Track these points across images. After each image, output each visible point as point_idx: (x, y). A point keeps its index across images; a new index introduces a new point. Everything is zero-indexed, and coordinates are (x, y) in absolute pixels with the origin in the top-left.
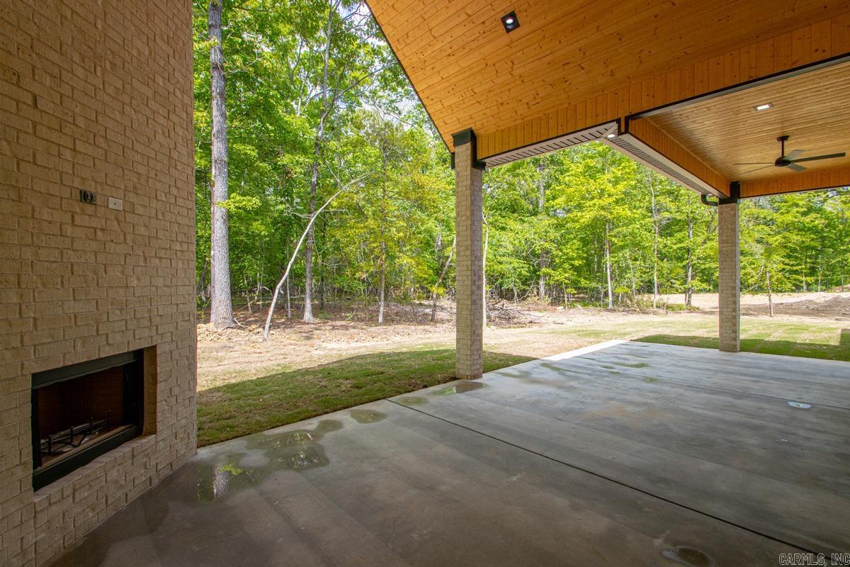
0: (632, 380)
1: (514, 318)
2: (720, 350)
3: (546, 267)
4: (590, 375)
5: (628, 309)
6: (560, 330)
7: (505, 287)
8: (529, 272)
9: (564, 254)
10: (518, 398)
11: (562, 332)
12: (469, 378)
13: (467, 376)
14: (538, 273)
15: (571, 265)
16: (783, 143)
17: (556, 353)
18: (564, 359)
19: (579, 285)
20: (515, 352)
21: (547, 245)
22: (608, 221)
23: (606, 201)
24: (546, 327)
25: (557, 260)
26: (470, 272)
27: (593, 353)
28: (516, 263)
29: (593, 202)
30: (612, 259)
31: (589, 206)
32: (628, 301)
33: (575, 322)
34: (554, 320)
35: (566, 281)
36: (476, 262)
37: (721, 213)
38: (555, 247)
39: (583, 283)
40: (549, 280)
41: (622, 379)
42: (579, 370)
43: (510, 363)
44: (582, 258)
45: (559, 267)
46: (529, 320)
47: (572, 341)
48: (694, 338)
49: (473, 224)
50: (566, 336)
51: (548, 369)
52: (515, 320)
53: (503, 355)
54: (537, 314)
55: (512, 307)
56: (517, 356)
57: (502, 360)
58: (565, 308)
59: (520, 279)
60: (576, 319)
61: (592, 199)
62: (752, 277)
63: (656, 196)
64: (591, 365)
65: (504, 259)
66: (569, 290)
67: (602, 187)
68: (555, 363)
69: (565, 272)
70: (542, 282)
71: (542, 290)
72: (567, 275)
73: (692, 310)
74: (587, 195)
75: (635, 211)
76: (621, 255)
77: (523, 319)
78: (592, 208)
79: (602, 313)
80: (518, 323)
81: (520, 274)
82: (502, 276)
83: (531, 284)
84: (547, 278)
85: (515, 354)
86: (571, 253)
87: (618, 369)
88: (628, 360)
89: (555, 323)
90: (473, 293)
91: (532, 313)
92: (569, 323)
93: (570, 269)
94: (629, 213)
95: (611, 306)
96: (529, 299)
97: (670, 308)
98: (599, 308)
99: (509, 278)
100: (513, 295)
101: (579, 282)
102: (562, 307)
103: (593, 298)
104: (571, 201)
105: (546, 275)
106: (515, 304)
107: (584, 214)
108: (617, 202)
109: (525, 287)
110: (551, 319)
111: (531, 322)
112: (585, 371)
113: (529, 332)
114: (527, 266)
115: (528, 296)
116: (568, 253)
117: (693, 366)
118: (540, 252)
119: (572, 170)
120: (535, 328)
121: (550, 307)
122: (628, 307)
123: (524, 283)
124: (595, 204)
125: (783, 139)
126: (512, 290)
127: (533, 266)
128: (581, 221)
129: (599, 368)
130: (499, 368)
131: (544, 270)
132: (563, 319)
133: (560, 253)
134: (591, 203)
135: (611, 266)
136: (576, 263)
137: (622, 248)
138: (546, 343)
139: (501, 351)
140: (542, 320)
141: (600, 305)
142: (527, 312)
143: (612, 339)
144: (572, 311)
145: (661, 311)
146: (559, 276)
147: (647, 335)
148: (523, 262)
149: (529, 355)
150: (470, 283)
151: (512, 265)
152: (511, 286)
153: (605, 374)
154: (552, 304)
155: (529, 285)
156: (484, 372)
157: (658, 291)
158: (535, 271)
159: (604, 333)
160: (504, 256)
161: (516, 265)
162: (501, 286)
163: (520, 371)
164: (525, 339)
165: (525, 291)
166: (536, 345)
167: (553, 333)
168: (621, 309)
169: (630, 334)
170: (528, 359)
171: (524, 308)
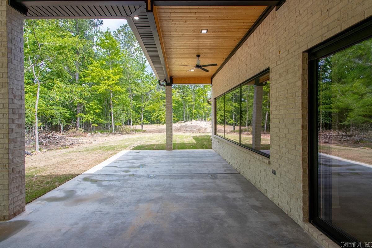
0: (142, 178)
1: (61, 142)
2: (167, 150)
3: (80, 113)
4: (118, 180)
5: (122, 133)
6: (92, 148)
7: (54, 123)
8: (70, 115)
9: (91, 106)
10: (64, 231)
11: (93, 149)
12: (7, 218)
13: (4, 217)
14: (76, 116)
15: (95, 112)
16: (198, 58)
17: (92, 166)
18: (98, 171)
19: (99, 122)
20: (61, 171)
21: (81, 101)
22: (111, 92)
23: (111, 82)
24: (82, 146)
25: (87, 109)
26: (7, 110)
27: (115, 162)
28: (62, 110)
29: (105, 82)
30: (114, 110)
31: (103, 84)
32: (121, 129)
33: (98, 141)
34: (86, 141)
35: (92, 120)
36: (16, 101)
37: (166, 89)
38: (86, 102)
39: (101, 121)
40: (82, 119)
41: (137, 179)
42: (111, 178)
43: (57, 184)
44: (100, 109)
45: (88, 113)
46: (71, 142)
47: (101, 155)
48: (154, 145)
49: (10, 62)
50: (96, 152)
51: (88, 183)
52: (62, 144)
53: (50, 176)
54: (76, 138)
55: (59, 135)
56: (62, 175)
57: (49, 182)
58: (91, 134)
59: (65, 119)
60: (98, 140)
61: (105, 80)
62: (163, 118)
63: (131, 84)
64: (116, 172)
65: (54, 107)
66: (93, 125)
67: (109, 76)
68: (92, 175)
69: (92, 116)
70: (78, 121)
71: (78, 124)
72: (92, 117)
73: (144, 131)
74: (102, 78)
75: (123, 89)
76: (118, 108)
77: (67, 142)
78: (105, 85)
79: (110, 135)
80: (63, 145)
81: (65, 116)
82: (52, 117)
83: (71, 122)
84: (81, 119)
85: (61, 173)
86: (94, 106)
87: (132, 171)
88: (133, 163)
89: (87, 143)
90: (10, 131)
91: (72, 138)
92: (95, 142)
93: (94, 114)
94: (121, 90)
95: (113, 132)
96: (71, 130)
97: (137, 131)
98: (108, 133)
99: (57, 118)
100: (60, 128)
101: (99, 121)
102: (90, 134)
103: (105, 128)
104: (94, 80)
105: (80, 117)
106: (62, 134)
107: (101, 87)
108: (116, 84)
109: (68, 124)
110: (84, 141)
111: (72, 144)
112: (115, 178)
113: (72, 152)
114: (69, 112)
115: (70, 129)
116: (93, 106)
117: (163, 161)
118: (77, 104)
119: (94, 64)
120: (75, 148)
121: (83, 134)
122: (121, 131)
123: (67, 121)
124: (106, 84)
125: (198, 56)
126: (60, 126)
127: (73, 112)
128: (99, 90)
129: (122, 173)
130: (45, 193)
131: (79, 114)
132: (91, 140)
133: (89, 106)
134: (104, 82)
135: (114, 113)
136: (98, 111)
137: (118, 105)
138: (84, 159)
139: (48, 172)
140: (79, 142)
141: (109, 132)
142: (69, 138)
143: (121, 150)
144: (95, 135)
145: (134, 132)
146: (89, 118)
147: (136, 146)
148: (66, 109)
149: (72, 172)
150: (6, 121)
151: (59, 111)
152: (59, 123)
153: (127, 177)
154: (84, 132)
155: (70, 122)
156: (27, 203)
157: (132, 124)
158: (74, 115)
159: (116, 147)
160: (53, 105)
161: (62, 111)
162: (51, 124)
163: (66, 192)
164: (69, 157)
165: (67, 126)
166: (77, 162)
167: (88, 150)
168: (118, 133)
169: (128, 146)
170: (73, 176)
171: (67, 136)
